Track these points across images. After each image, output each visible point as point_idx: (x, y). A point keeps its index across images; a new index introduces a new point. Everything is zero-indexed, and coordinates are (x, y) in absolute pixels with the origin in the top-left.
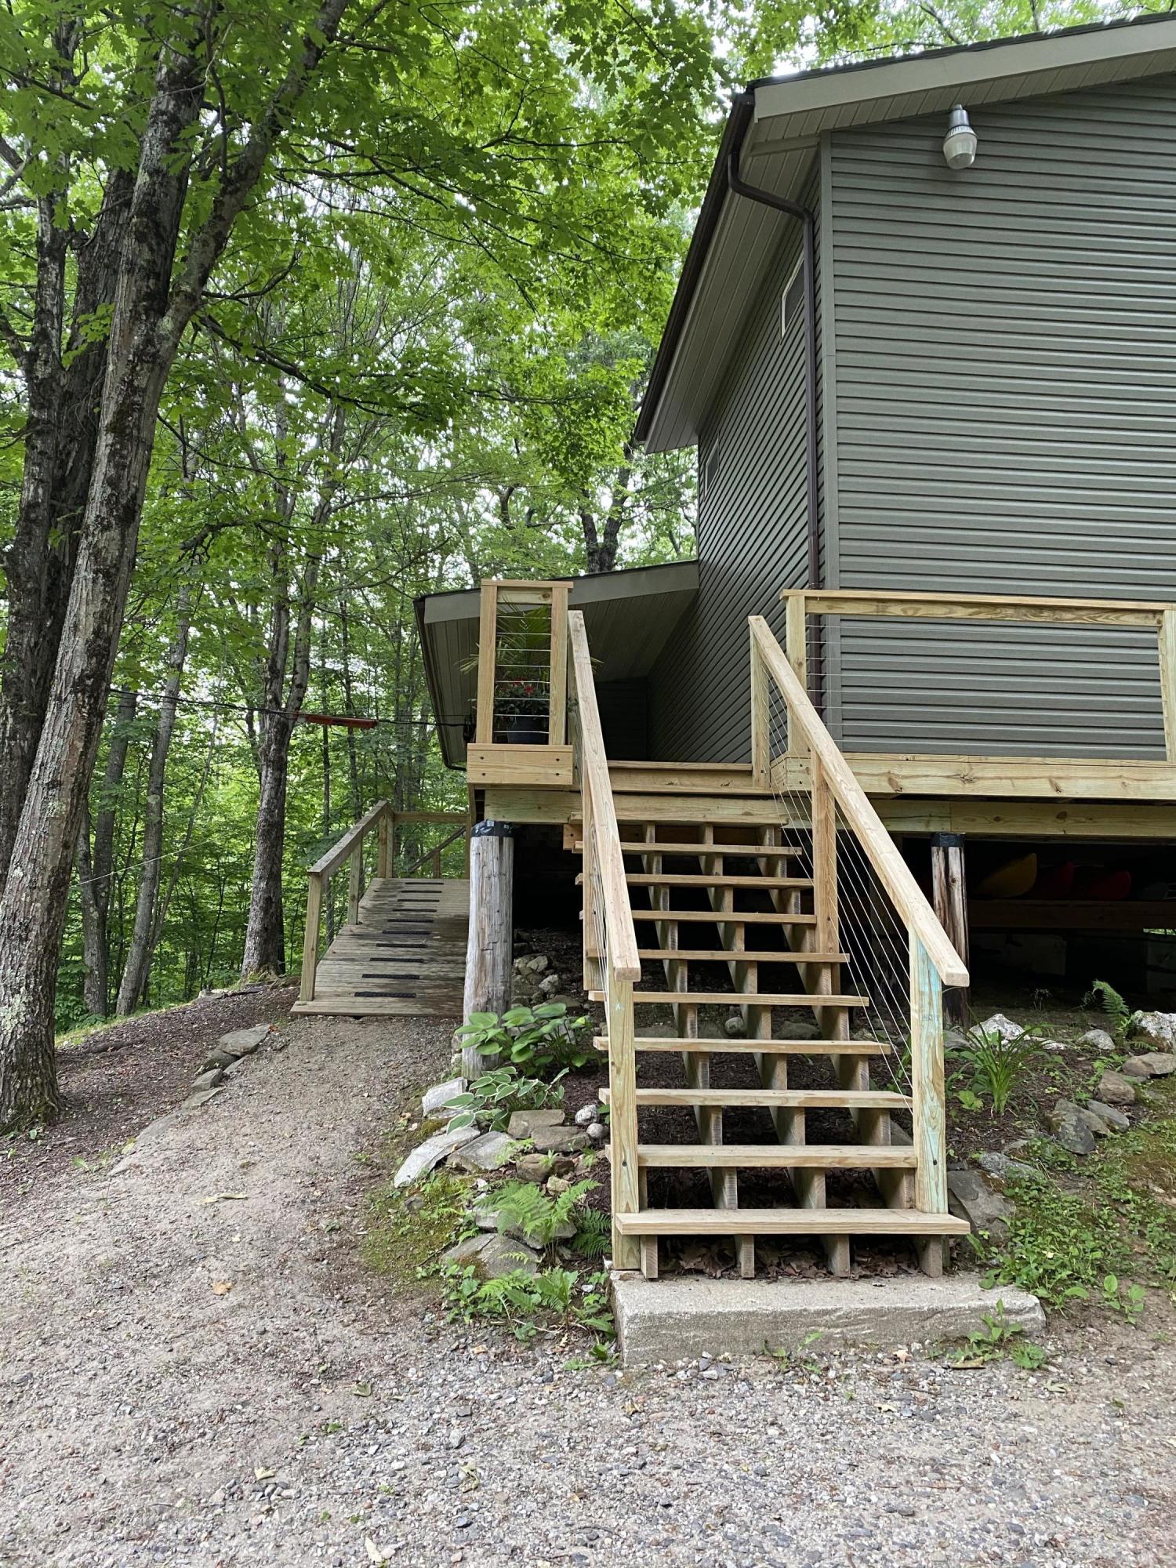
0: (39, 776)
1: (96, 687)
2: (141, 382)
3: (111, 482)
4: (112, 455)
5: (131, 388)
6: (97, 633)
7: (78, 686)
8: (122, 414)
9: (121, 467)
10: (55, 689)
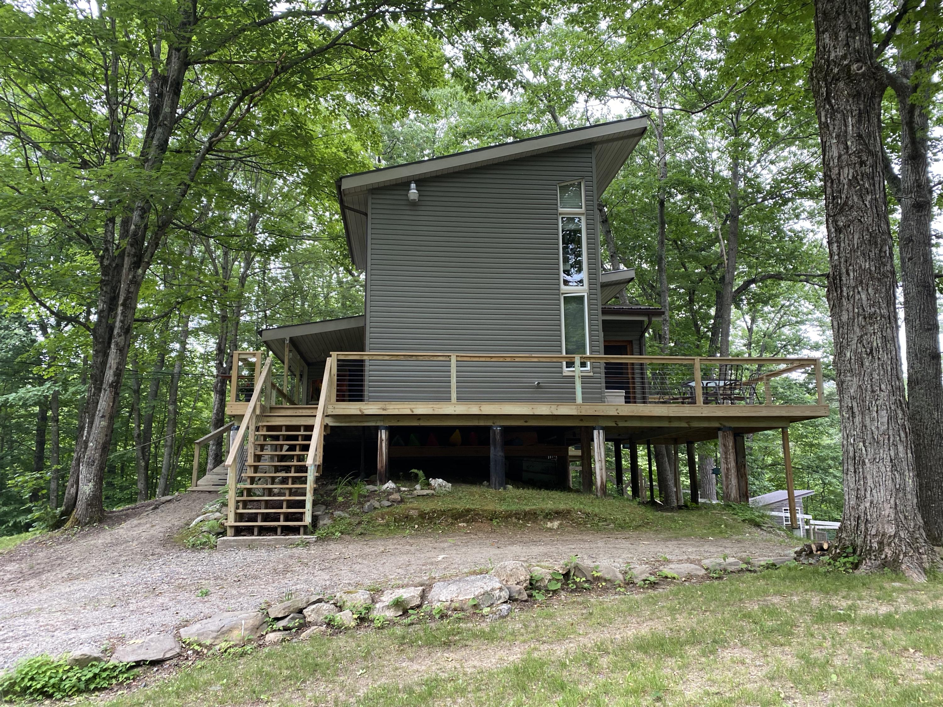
0: (99, 414)
1: (117, 385)
2: (132, 290)
3: (122, 321)
4: (122, 313)
5: (129, 292)
6: (117, 369)
7: (111, 385)
8: (125, 300)
9: (125, 317)
10: (104, 386)
